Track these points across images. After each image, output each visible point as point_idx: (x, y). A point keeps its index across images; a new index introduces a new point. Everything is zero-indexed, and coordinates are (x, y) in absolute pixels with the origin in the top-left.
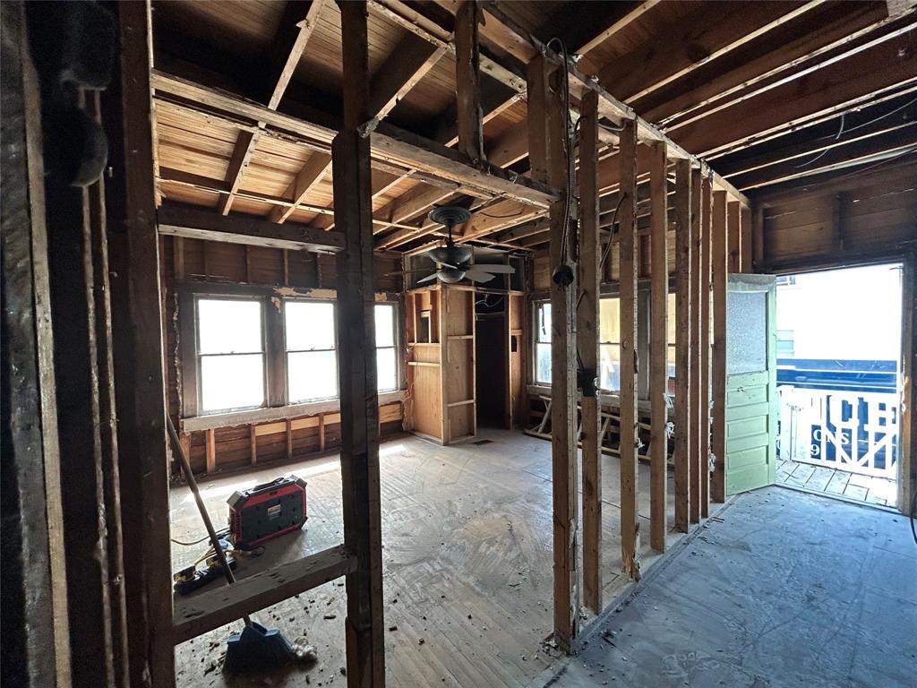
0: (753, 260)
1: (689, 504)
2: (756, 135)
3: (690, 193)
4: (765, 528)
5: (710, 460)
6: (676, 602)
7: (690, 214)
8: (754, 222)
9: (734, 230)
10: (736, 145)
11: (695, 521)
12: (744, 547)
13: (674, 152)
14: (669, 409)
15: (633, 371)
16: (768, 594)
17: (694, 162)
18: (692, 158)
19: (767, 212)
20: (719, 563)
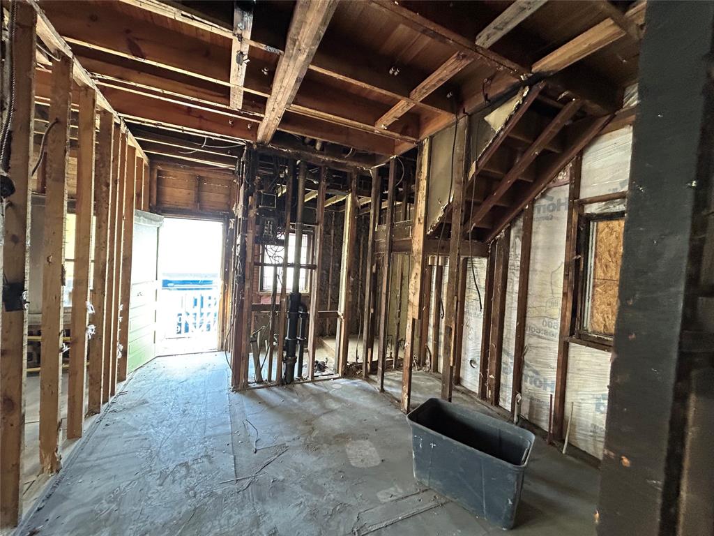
0: (150, 202)
1: (102, 389)
2: (163, 123)
3: (113, 141)
4: (156, 385)
5: (118, 350)
6: (99, 465)
7: (112, 157)
8: (151, 176)
9: (139, 178)
10: (150, 122)
11: (106, 401)
12: (145, 402)
13: (102, 102)
14: (90, 314)
15: (60, 283)
16: (162, 422)
17: (116, 117)
18: (115, 114)
19: (159, 172)
20: (128, 421)
